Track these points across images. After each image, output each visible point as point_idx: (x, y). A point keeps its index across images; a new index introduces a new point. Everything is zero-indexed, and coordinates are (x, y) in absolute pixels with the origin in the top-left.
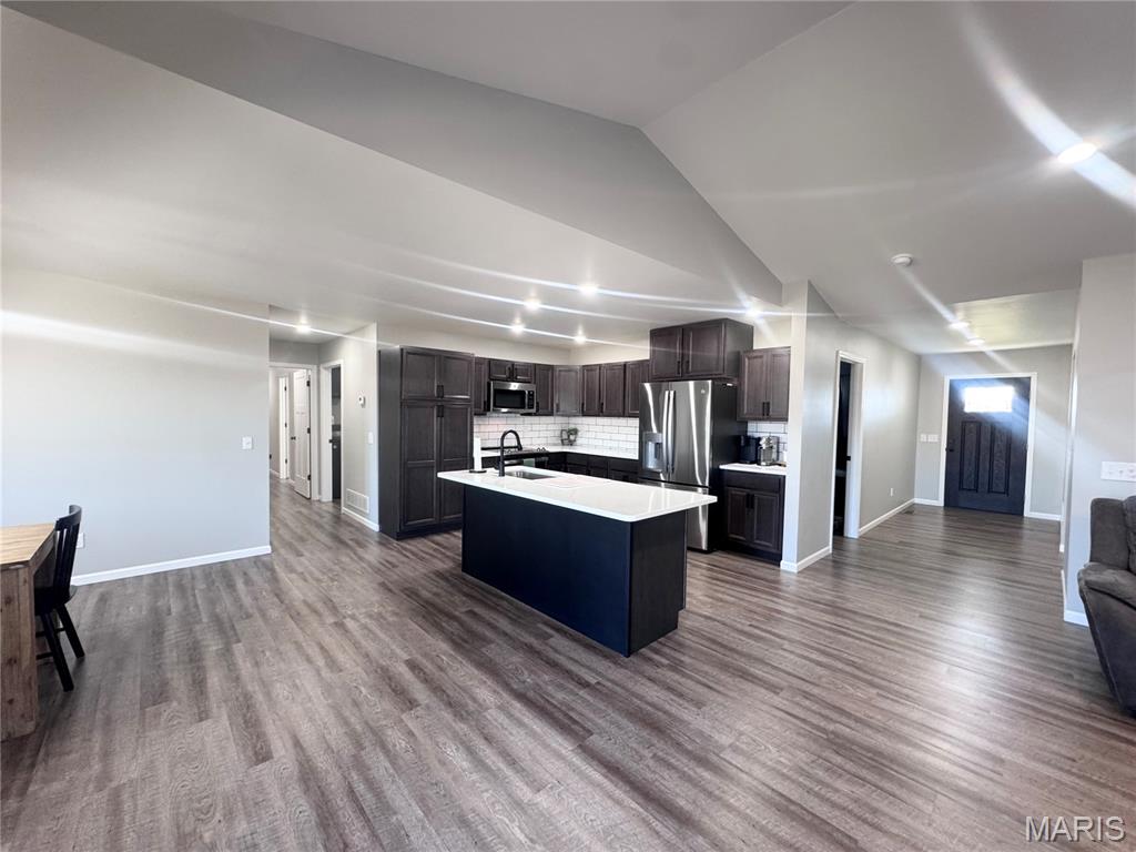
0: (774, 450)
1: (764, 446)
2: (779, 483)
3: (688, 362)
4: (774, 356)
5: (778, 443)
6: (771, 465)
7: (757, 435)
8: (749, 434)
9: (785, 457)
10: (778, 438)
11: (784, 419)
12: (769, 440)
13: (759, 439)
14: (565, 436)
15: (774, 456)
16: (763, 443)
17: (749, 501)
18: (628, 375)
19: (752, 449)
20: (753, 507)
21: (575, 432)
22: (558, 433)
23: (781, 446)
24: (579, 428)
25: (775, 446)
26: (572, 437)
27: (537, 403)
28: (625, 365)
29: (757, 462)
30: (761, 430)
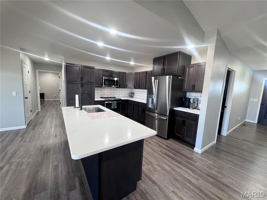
0: (196, 103)
1: (192, 102)
2: (196, 117)
3: (165, 69)
4: (199, 66)
5: (198, 100)
6: (194, 109)
7: (190, 97)
8: (187, 97)
9: (200, 106)
10: (198, 99)
11: (201, 92)
12: (194, 99)
13: (190, 99)
14: (130, 95)
15: (196, 105)
16: (191, 101)
17: (184, 123)
18: (148, 75)
19: (187, 102)
20: (185, 125)
21: (133, 93)
22: (128, 94)
23: (199, 102)
24: (135, 92)
25: (196, 102)
26: (132, 95)
27: (120, 84)
28: (146, 72)
29: (189, 107)
30: (192, 95)
